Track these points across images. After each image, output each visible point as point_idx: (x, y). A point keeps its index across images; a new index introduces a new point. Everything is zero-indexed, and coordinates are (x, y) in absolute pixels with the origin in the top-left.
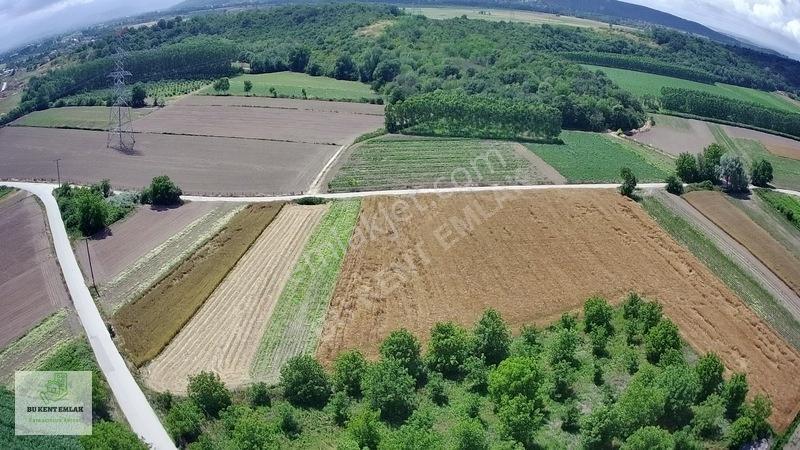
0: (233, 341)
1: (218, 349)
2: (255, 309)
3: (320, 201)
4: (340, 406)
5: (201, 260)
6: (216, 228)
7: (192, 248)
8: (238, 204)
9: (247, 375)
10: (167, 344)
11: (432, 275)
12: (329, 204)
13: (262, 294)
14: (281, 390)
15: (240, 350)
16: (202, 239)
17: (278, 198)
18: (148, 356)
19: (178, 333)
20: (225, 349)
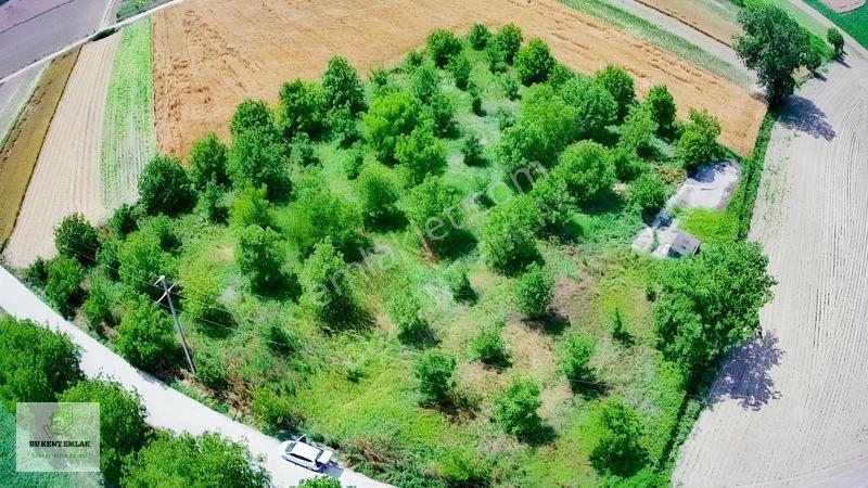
0: (75, 181)
1: (65, 195)
2: (85, 143)
3: (112, 31)
4: (213, 198)
5: (25, 123)
6: (30, 92)
7: (14, 117)
8: (42, 65)
9: (101, 207)
10: (18, 214)
11: (246, 53)
12: (121, 31)
13: (87, 126)
14: (141, 208)
15: (84, 188)
16: (21, 105)
17: (75, 44)
18: (6, 236)
19: (23, 197)
20: (71, 192)
